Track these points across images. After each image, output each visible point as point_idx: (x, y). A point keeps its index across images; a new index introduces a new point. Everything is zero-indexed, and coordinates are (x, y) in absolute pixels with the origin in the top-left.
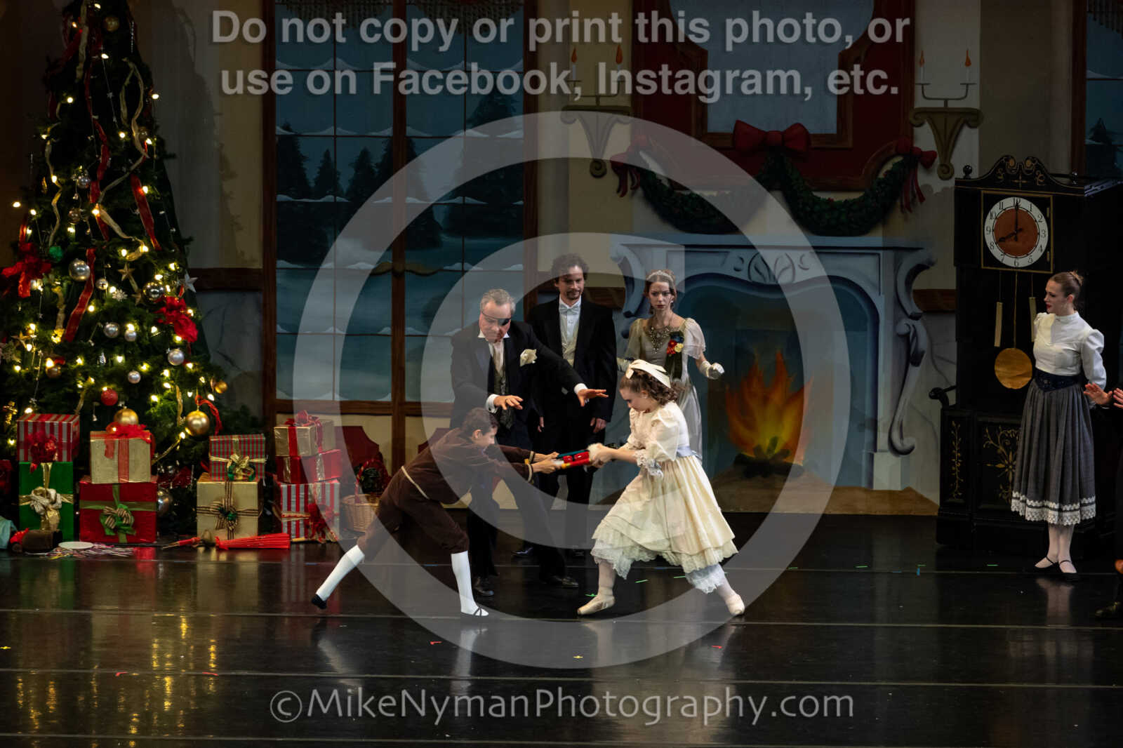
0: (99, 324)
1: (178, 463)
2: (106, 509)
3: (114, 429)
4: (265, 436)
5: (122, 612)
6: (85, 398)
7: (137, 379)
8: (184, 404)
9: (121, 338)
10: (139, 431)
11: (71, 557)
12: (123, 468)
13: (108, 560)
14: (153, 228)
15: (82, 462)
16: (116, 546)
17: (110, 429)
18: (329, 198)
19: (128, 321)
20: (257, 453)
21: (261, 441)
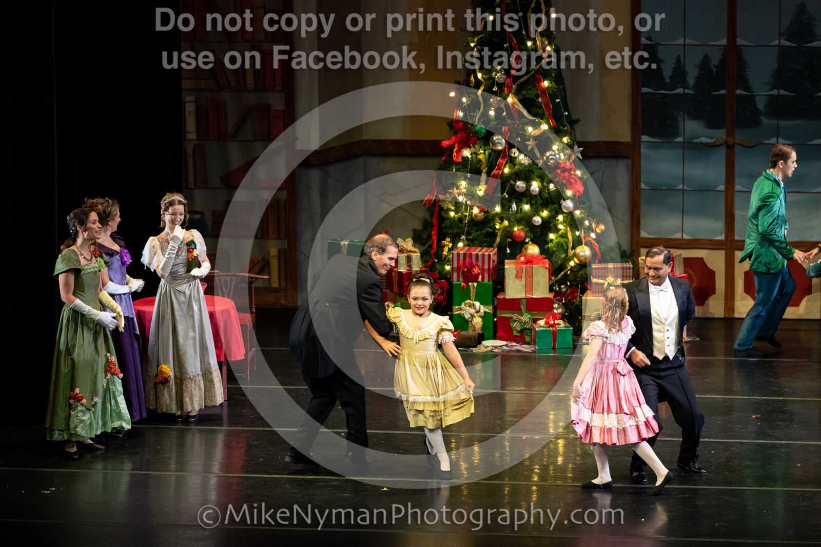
0: (512, 182)
1: (569, 284)
2: (515, 316)
3: (523, 259)
4: (633, 264)
5: (527, 392)
6: (501, 235)
7: (538, 222)
8: (573, 240)
9: (528, 192)
10: (540, 260)
11: (491, 351)
12: (529, 287)
13: (517, 354)
14: (551, 112)
15: (499, 283)
16: (523, 344)
17: (519, 259)
18: (680, 90)
19: (533, 179)
20: (626, 277)
21: (630, 268)
